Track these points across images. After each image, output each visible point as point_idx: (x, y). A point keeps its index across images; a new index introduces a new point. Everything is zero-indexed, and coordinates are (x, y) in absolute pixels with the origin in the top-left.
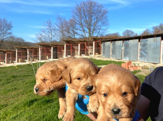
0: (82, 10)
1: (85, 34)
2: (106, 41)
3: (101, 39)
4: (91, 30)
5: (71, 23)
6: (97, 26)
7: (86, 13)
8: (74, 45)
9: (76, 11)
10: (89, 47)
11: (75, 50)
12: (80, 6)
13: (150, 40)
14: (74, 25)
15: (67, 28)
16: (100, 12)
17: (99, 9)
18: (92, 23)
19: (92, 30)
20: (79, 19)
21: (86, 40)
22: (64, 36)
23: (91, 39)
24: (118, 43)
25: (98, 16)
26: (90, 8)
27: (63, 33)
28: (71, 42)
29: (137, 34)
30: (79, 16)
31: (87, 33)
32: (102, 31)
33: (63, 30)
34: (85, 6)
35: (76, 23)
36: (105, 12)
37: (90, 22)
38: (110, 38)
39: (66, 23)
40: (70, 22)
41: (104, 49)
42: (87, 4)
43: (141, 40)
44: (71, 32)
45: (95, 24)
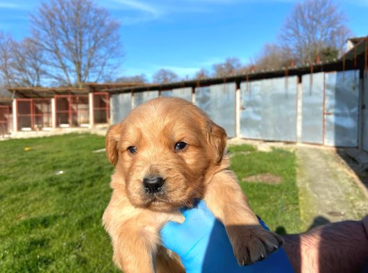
0: (57, 17)
1: (67, 75)
2: (120, 92)
3: (108, 87)
4: (82, 66)
5: (28, 47)
6: (96, 56)
7: (68, 25)
8: (40, 102)
9: (40, 20)
10: (80, 106)
11: (41, 113)
12: (50, 7)
13: (216, 90)
14: (36, 51)
15: (18, 60)
16: (102, 24)
17: (98, 18)
18: (83, 51)
19: (85, 66)
20: (49, 38)
21: (70, 88)
22: (10, 80)
23: (83, 87)
24: (148, 96)
25: (99, 35)
26: (77, 15)
27: (6, 73)
28: (31, 95)
29: (187, 77)
30: (50, 32)
31: (73, 74)
32: (110, 70)
33: (6, 65)
34: (63, 8)
35: (43, 48)
36: (115, 27)
37: (78, 45)
38: (130, 86)
39: (15, 45)
40: (26, 44)
41: (117, 110)
42: (68, 5)
43: (196, 89)
44: (31, 69)
45: (91, 52)
